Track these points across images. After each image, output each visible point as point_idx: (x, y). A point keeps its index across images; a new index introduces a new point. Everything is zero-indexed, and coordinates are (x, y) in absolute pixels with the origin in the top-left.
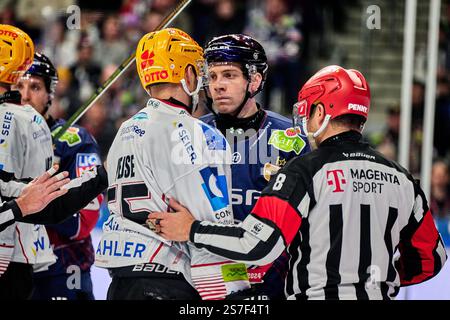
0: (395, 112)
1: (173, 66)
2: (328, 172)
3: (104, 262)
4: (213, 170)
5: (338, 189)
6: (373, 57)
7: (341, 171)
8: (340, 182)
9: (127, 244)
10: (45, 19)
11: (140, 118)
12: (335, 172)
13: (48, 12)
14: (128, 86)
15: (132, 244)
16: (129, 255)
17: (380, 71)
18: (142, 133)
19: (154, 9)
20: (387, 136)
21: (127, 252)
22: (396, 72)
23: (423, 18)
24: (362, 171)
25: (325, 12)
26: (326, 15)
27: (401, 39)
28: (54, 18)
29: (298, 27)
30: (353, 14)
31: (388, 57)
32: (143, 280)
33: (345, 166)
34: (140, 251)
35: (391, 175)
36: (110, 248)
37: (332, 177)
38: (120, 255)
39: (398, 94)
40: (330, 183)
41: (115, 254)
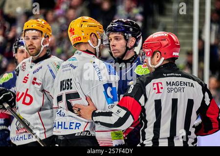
0: (190, 54)
1: (83, 34)
2: (154, 84)
3: (58, 132)
4: (110, 85)
5: (159, 92)
6: (179, 27)
7: (161, 83)
8: (160, 88)
9: (71, 123)
10: (17, 13)
11: (73, 60)
12: (157, 84)
13: (19, 10)
14: (59, 44)
15: (73, 123)
16: (72, 129)
17: (182, 34)
18: (75, 67)
19: (71, 7)
20: (187, 65)
21: (71, 127)
22: (190, 34)
23: (202, 7)
24: (173, 82)
25: (154, 6)
26: (155, 7)
27: (192, 18)
28: (22, 12)
29: (141, 13)
30: (168, 6)
31: (186, 26)
32: (81, 140)
33: (163, 80)
34: (78, 127)
35: (189, 83)
36: (61, 125)
37: (155, 86)
38: (67, 128)
39: (191, 44)
40: (155, 89)
41: (64, 128)
